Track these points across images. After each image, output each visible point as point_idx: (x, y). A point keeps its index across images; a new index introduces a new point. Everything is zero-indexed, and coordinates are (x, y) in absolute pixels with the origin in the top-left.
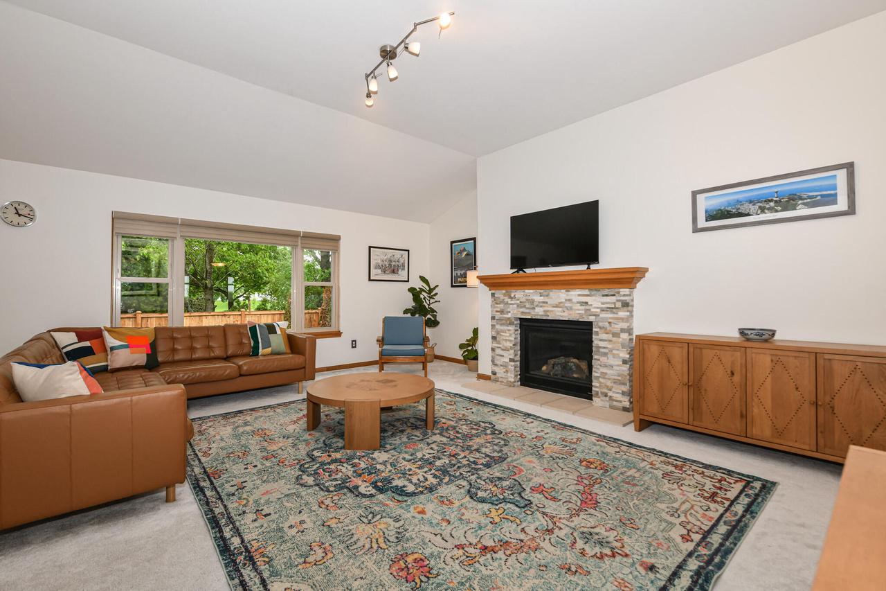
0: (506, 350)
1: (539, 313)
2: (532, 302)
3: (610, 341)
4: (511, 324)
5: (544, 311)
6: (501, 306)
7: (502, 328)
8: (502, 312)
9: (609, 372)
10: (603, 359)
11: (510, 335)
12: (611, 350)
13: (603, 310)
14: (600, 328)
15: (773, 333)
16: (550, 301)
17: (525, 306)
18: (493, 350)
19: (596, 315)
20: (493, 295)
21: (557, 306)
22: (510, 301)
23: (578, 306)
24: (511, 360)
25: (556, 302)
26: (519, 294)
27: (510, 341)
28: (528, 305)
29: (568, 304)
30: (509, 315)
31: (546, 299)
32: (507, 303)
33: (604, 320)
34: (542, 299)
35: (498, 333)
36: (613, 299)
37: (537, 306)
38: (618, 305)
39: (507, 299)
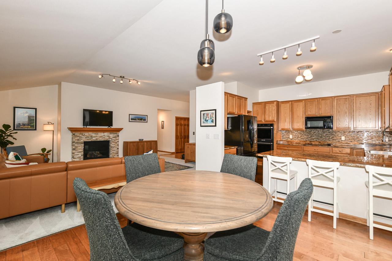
0: (80, 152)
1: (94, 139)
2: (92, 136)
3: (115, 144)
4: (82, 143)
5: (96, 139)
6: (78, 138)
7: (78, 145)
8: (78, 140)
9: (114, 151)
10: (113, 149)
11: (82, 147)
12: (115, 147)
13: (113, 137)
14: (112, 142)
15: (143, 139)
16: (98, 136)
17: (88, 138)
18: (73, 153)
19: (112, 139)
20: (74, 134)
21: (100, 137)
22: (82, 136)
23: (107, 137)
24: (82, 155)
25: (100, 136)
26: (87, 134)
27: (82, 149)
28: (90, 137)
29: (104, 136)
30: (82, 141)
31: (97, 135)
32: (81, 137)
33: (113, 140)
34: (95, 135)
35: (76, 147)
36: (116, 135)
37: (93, 137)
38: (117, 136)
39: (81, 136)
